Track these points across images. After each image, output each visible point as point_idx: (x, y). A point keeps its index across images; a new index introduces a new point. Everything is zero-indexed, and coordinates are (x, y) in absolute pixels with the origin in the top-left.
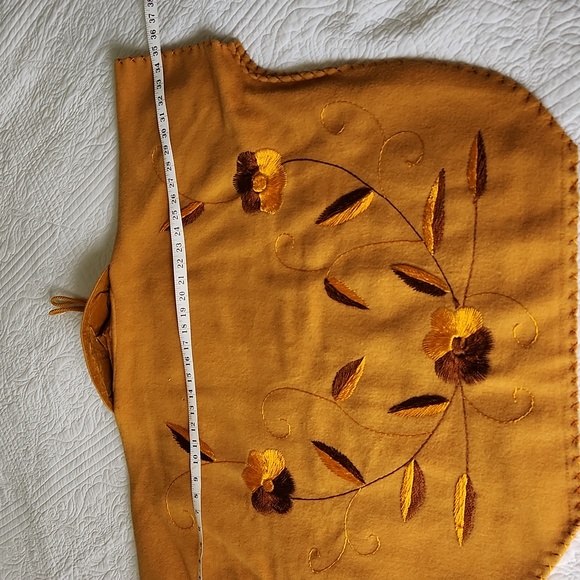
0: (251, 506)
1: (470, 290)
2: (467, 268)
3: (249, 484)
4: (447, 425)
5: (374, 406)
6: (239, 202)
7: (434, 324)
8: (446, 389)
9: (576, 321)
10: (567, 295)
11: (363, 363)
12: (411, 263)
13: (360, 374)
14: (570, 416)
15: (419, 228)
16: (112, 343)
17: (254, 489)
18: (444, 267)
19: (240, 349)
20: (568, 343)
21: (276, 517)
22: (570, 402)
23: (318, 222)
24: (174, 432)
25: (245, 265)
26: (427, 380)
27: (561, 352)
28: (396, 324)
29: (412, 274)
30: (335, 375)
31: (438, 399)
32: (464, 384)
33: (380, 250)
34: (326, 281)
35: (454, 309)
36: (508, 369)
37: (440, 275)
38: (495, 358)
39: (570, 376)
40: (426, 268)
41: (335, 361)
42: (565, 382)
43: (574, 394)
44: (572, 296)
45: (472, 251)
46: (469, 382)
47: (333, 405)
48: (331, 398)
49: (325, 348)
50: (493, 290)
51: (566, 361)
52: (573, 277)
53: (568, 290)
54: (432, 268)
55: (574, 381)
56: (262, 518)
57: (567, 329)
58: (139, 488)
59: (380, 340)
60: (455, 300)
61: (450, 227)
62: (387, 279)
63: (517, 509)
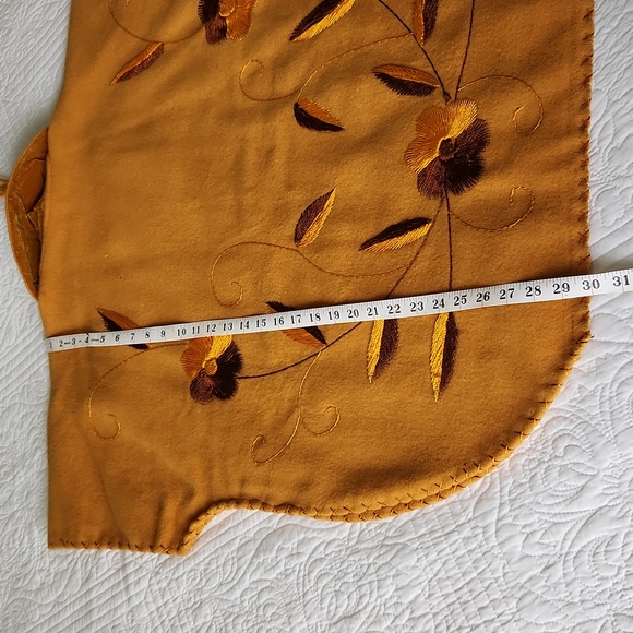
0: (189, 395)
1: (464, 79)
2: (461, 53)
3: (189, 370)
4: (428, 251)
5: (343, 244)
6: (203, 34)
7: (419, 129)
8: (430, 207)
9: (589, 91)
10: (580, 60)
11: (333, 195)
12: (396, 63)
13: (329, 210)
14: (577, 209)
15: (408, 19)
16: (42, 217)
17: (195, 373)
18: (434, 59)
19: (190, 207)
20: (579, 119)
21: (217, 404)
22: (579, 192)
23: (292, 38)
24: (105, 319)
25: (205, 107)
26: (408, 200)
27: (569, 132)
28: (375, 139)
29: (396, 74)
30: (299, 216)
31: (418, 222)
32: (450, 195)
33: (361, 56)
34: (296, 105)
35: (443, 105)
36: (504, 166)
37: (430, 69)
38: (489, 156)
39: (580, 159)
40: (413, 64)
41: (299, 199)
42: (573, 167)
43: (584, 181)
44: (587, 61)
45: (468, 32)
46: (457, 191)
47: (295, 253)
48: (293, 246)
49: (290, 186)
50: (490, 73)
51: (576, 142)
52: (588, 37)
53: (582, 54)
54: (420, 63)
55: (584, 164)
56: (200, 410)
57: (578, 102)
58: (61, 394)
59: (355, 162)
60: (446, 94)
61: (443, 9)
62: (368, 85)
63: (508, 337)
